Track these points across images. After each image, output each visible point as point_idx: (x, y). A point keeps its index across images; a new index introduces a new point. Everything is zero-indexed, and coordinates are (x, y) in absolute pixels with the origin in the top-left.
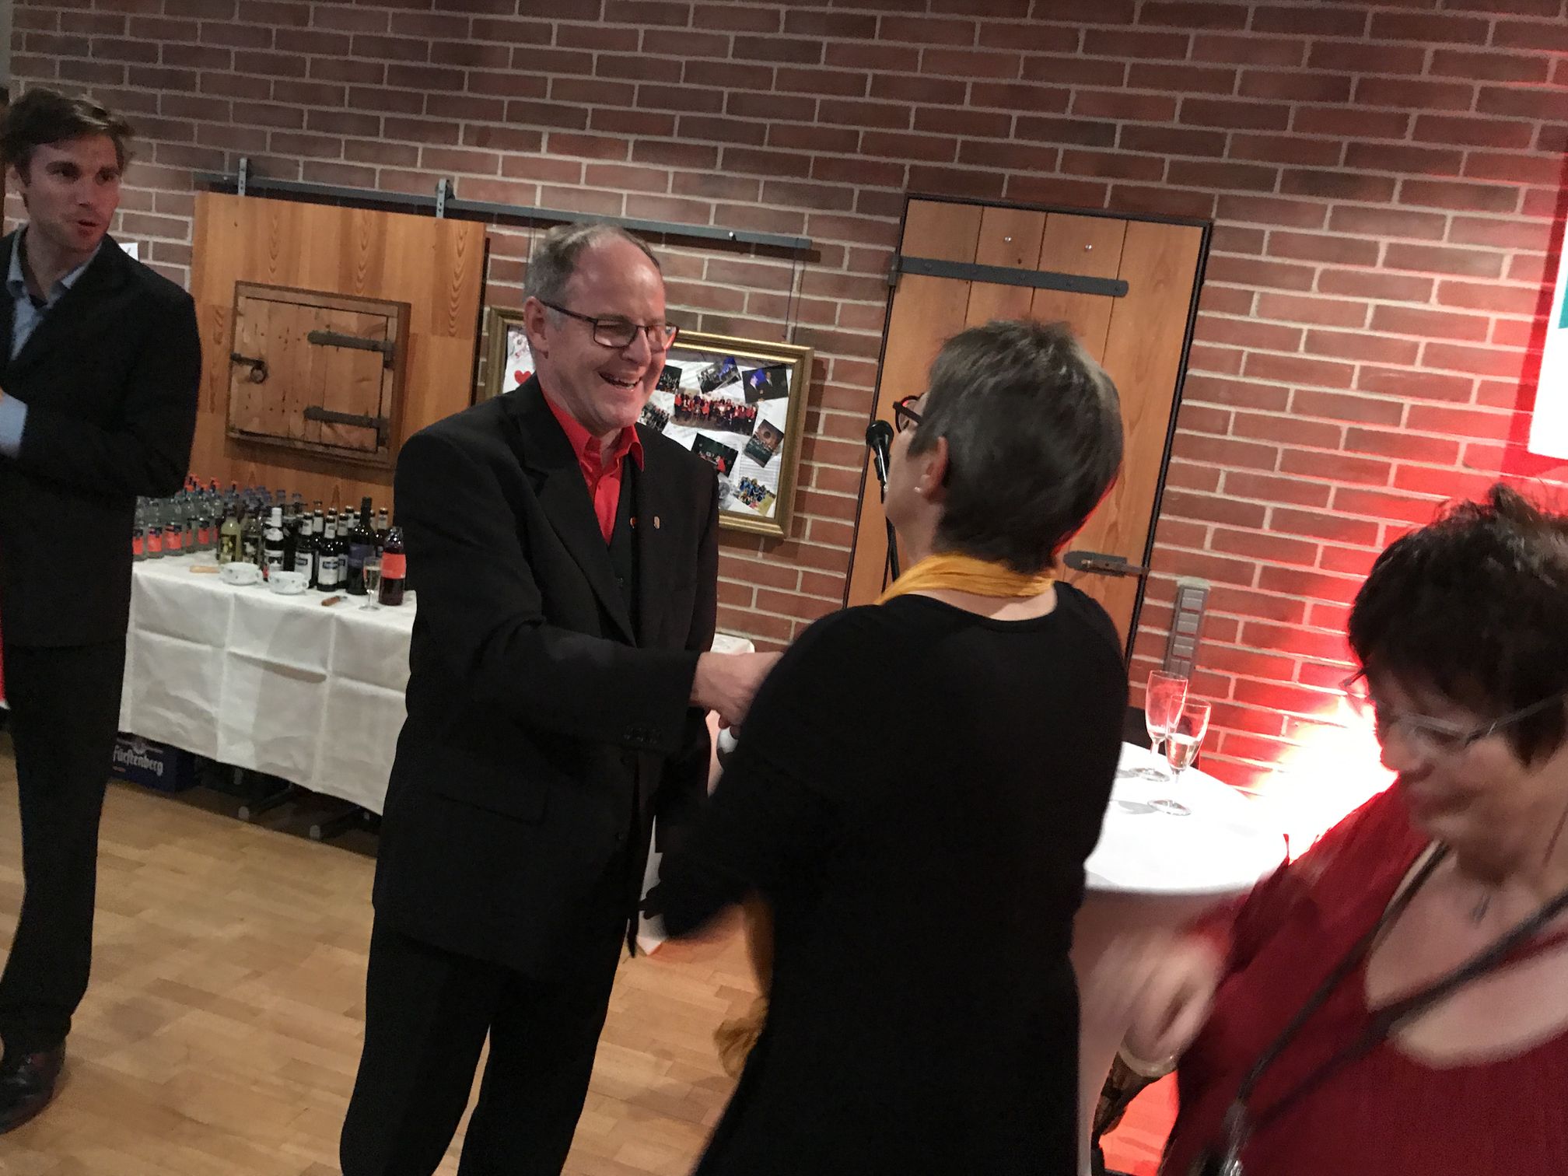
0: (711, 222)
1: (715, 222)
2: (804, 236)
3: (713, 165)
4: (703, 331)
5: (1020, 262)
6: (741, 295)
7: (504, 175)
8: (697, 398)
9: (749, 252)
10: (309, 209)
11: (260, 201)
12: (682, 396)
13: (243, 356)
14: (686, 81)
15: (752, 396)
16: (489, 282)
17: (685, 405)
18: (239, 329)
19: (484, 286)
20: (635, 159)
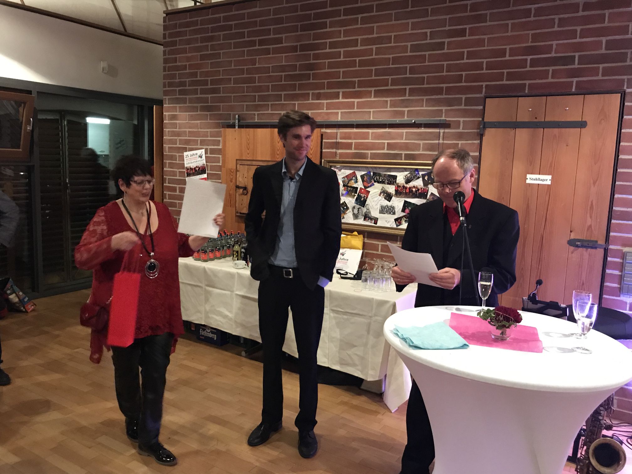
0: (406, 118)
1: (407, 117)
2: (443, 118)
3: (405, 95)
4: (405, 160)
5: (536, 118)
6: (420, 144)
7: (326, 110)
8: (404, 186)
9: (421, 127)
10: (259, 130)
11: (243, 130)
12: (398, 186)
13: (240, 186)
14: (392, 64)
15: (426, 184)
16: (323, 150)
17: (399, 190)
18: (238, 176)
19: (321, 152)
20: (375, 97)
